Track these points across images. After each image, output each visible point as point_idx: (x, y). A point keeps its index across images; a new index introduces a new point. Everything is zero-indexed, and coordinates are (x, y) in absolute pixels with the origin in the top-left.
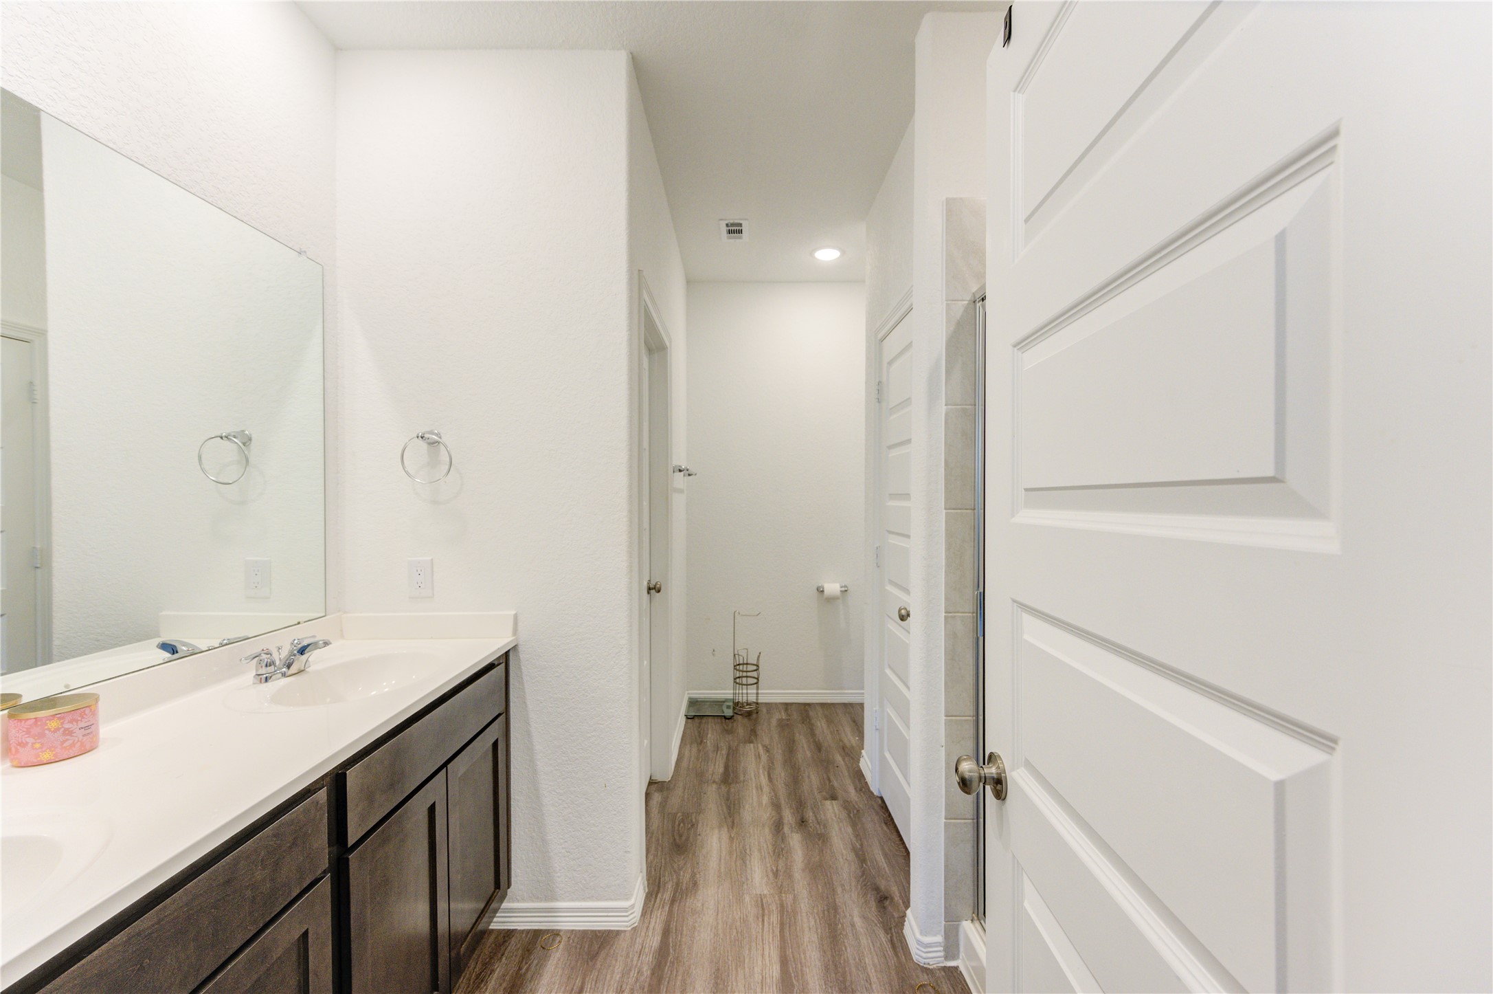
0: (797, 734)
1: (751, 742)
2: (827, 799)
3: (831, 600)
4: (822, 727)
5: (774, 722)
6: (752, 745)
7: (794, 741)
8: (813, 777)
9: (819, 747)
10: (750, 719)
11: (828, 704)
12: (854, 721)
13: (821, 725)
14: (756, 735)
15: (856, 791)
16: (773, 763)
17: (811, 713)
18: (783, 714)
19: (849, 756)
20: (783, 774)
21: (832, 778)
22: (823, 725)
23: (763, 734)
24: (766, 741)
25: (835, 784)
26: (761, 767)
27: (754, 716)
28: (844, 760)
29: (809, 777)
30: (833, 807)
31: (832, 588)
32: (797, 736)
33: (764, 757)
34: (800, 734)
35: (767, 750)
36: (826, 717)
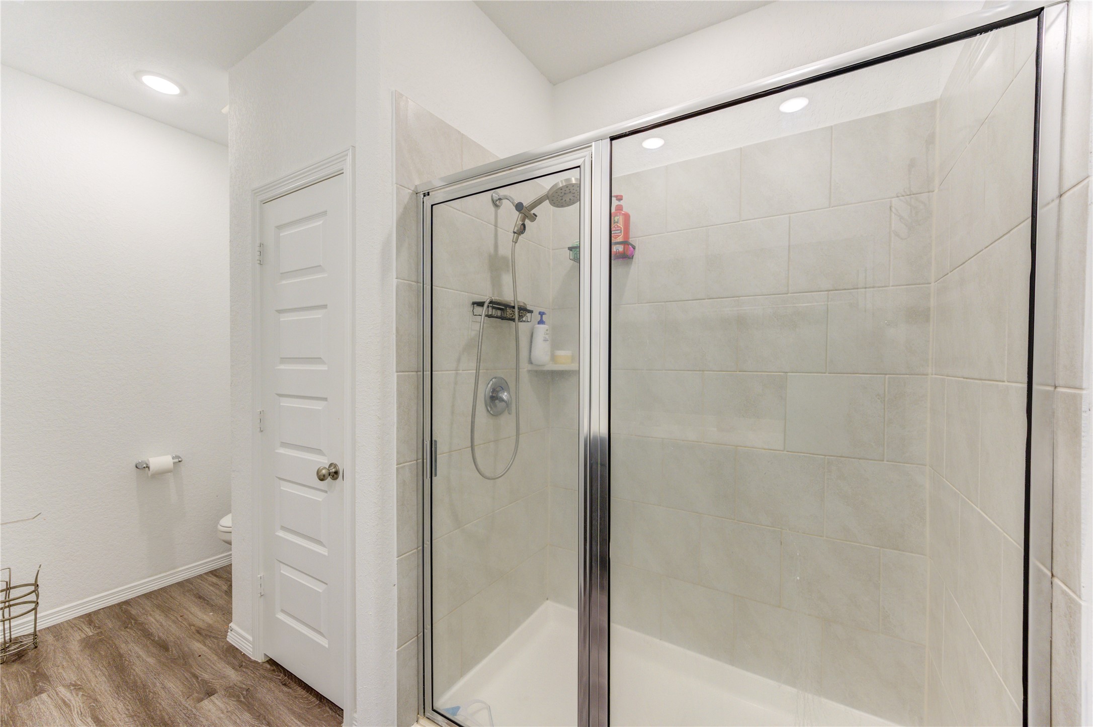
0: (123, 646)
1: (38, 692)
2: (200, 700)
3: (161, 474)
4: (157, 621)
5: (75, 646)
6: (44, 696)
7: (121, 656)
8: (170, 685)
9: (163, 646)
10: (23, 662)
11: (155, 591)
12: (200, 597)
13: (156, 621)
14: (45, 677)
15: (236, 670)
16: (96, 700)
17: (134, 612)
18: (88, 630)
19: (210, 636)
20: (120, 706)
21: (198, 672)
22: (158, 617)
23: (61, 670)
24: (71, 676)
25: (206, 676)
26: (75, 716)
27: (31, 653)
28: (205, 645)
29: (164, 688)
30: (214, 703)
31: (160, 461)
32: (123, 648)
33: (76, 701)
34: (126, 642)
35: (76, 687)
36: (159, 607)
